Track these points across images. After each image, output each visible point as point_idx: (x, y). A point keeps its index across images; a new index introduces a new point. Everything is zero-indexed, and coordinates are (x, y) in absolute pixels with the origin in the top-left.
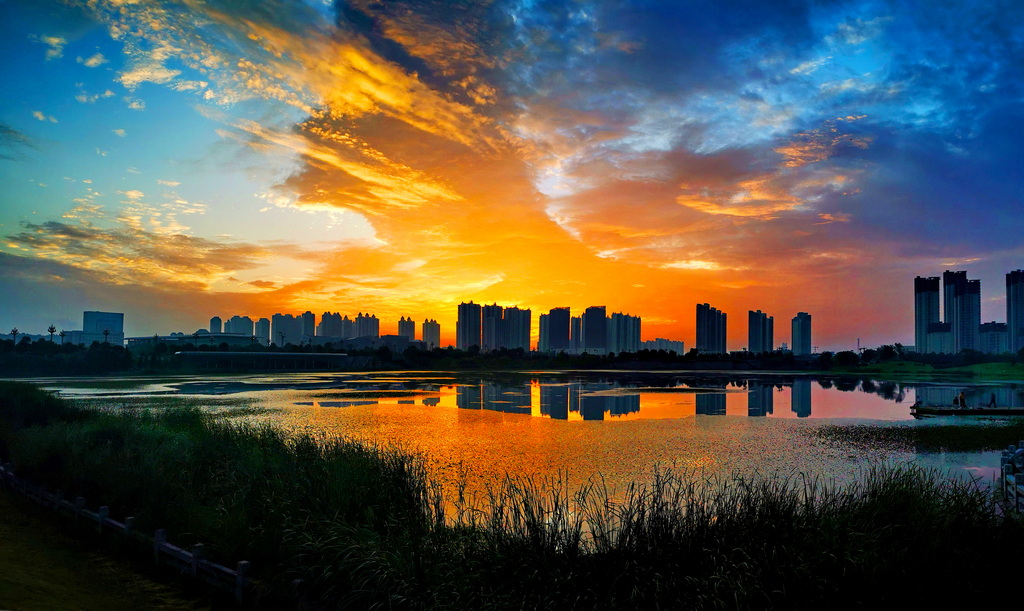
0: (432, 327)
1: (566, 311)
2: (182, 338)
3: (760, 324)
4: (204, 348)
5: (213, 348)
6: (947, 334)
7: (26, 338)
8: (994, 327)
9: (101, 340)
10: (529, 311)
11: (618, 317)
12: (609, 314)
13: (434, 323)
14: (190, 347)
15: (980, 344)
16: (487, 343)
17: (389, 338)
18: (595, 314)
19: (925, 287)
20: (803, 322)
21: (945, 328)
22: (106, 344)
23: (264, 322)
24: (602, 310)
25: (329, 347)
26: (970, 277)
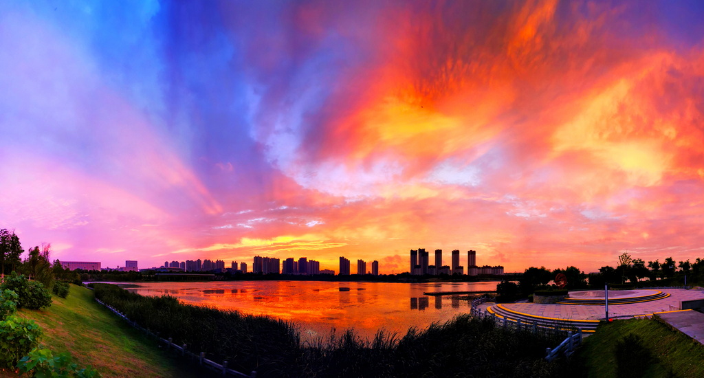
0: (244, 265)
1: (292, 259)
2: (156, 269)
3: (361, 264)
4: (164, 272)
5: (167, 273)
6: (420, 269)
7: (111, 269)
8: (432, 266)
9: (132, 270)
10: (279, 260)
11: (311, 261)
12: (308, 260)
13: (244, 263)
14: (160, 272)
15: (428, 271)
16: (265, 271)
17: (228, 269)
18: (303, 260)
19: (413, 253)
20: (375, 264)
21: (419, 267)
22: (134, 272)
23: (183, 263)
24: (305, 259)
25: (207, 272)
26: (426, 251)
